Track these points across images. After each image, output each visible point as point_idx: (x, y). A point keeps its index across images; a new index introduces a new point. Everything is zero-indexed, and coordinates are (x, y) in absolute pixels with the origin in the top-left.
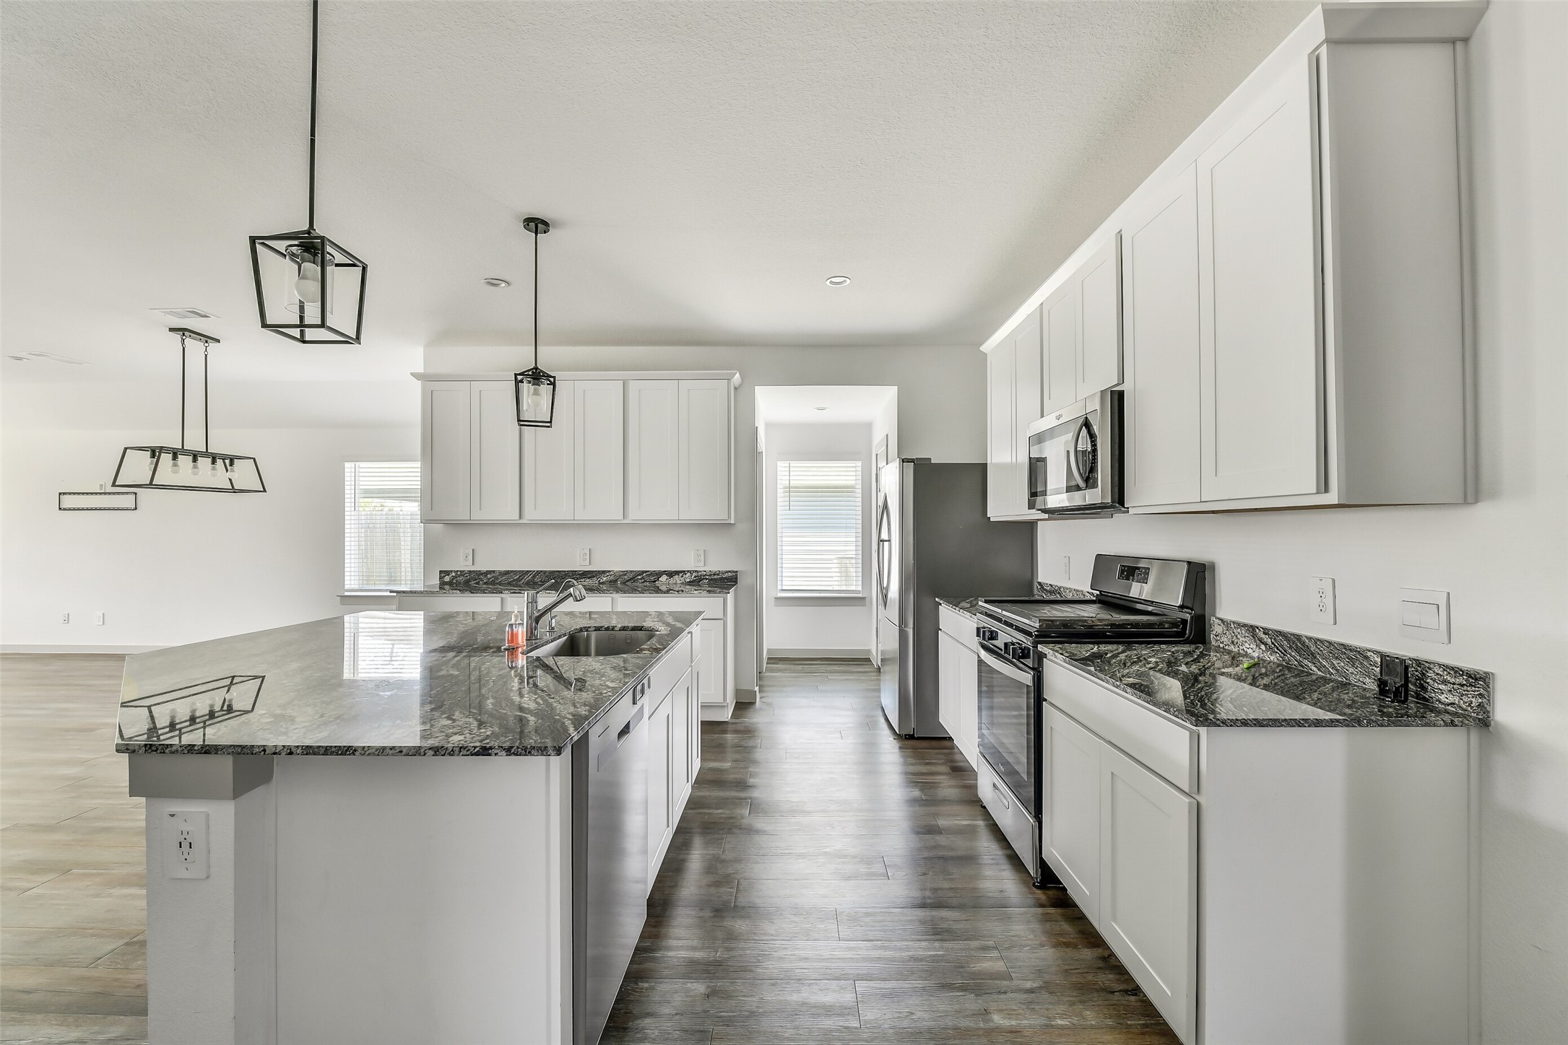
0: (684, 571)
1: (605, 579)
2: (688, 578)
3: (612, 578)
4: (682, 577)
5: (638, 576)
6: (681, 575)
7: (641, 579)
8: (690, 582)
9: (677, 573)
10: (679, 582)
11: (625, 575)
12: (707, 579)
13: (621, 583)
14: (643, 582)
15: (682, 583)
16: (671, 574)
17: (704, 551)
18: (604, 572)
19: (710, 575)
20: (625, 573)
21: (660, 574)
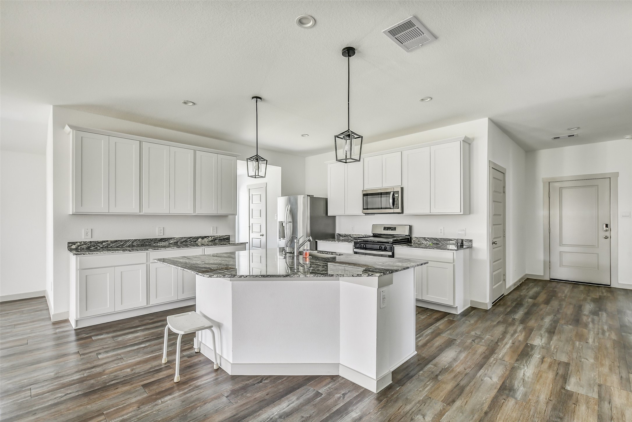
0: (208, 236)
1: (172, 241)
2: (210, 239)
3: (175, 241)
4: (208, 239)
5: (188, 239)
6: (207, 238)
7: (189, 241)
8: (211, 241)
9: (206, 237)
10: (206, 241)
11: (182, 239)
12: (218, 239)
13: (180, 243)
14: (191, 242)
15: (208, 242)
16: (203, 238)
17: (216, 227)
18: (171, 238)
19: (219, 237)
20: (182, 238)
21: (198, 238)
